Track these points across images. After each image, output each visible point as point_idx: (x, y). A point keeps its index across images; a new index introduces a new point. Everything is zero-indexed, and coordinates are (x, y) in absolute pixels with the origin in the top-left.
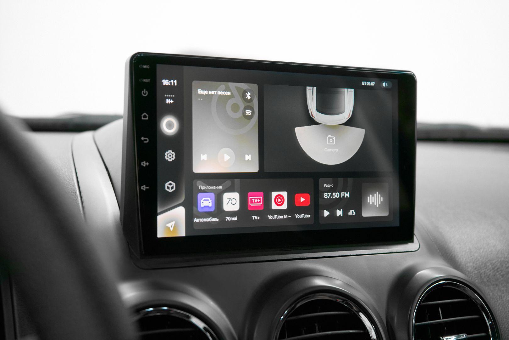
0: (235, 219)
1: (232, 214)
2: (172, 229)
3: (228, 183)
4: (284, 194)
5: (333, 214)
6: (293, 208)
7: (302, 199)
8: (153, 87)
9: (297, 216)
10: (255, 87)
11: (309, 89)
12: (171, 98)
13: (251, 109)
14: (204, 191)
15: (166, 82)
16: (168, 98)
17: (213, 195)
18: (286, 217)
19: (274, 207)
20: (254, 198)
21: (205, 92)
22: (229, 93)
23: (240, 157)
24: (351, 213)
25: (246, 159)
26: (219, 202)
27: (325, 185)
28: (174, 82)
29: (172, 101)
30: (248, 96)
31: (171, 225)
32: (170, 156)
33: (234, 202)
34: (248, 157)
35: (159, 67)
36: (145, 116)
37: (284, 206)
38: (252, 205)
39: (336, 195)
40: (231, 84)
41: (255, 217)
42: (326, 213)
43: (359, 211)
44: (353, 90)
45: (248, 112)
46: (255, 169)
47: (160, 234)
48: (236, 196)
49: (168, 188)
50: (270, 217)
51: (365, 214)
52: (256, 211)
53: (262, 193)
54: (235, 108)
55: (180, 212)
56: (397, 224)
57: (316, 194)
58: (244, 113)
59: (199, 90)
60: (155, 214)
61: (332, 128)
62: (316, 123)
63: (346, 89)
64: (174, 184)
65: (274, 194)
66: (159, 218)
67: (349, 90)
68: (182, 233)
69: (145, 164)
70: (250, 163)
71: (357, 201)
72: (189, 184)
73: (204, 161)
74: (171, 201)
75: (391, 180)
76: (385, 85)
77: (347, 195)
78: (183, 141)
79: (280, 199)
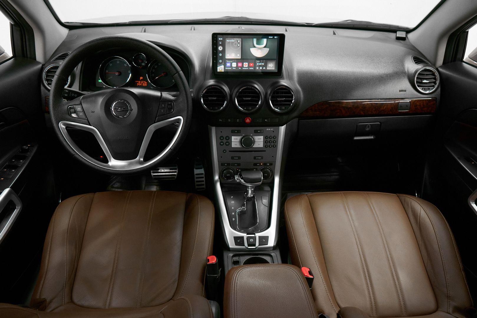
0: (235, 68)
1: (234, 67)
3: (234, 61)
4: (247, 63)
5: (259, 68)
6: (249, 66)
8: (217, 40)
9: (250, 68)
10: (241, 39)
11: (254, 39)
12: (221, 42)
13: (240, 44)
14: (228, 62)
15: (220, 39)
17: (230, 63)
18: (247, 68)
19: (244, 66)
20: (239, 64)
21: (228, 41)
22: (234, 41)
23: (236, 55)
24: (264, 68)
26: (231, 64)
27: (257, 61)
28: (222, 39)
30: (239, 41)
31: (221, 69)
32: (220, 55)
34: (238, 55)
35: (218, 36)
36: (215, 47)
37: (247, 66)
39: (260, 64)
40: (234, 39)
41: (240, 68)
42: (257, 68)
43: (266, 68)
44: (266, 39)
45: (239, 45)
46: (240, 58)
47: (218, 71)
48: (235, 64)
50: (243, 68)
51: (268, 68)
53: (242, 63)
54: (235, 44)
55: (223, 66)
56: (277, 71)
57: (255, 64)
58: (238, 45)
61: (260, 48)
62: (256, 47)
63: (264, 39)
64: (221, 61)
65: (244, 63)
66: (218, 67)
68: (223, 71)
69: (215, 56)
70: (239, 56)
71: (266, 65)
72: (225, 61)
73: (228, 56)
74: (221, 64)
75: (276, 61)
76: (275, 37)
77: (263, 64)
78: (223, 52)
79: (246, 65)
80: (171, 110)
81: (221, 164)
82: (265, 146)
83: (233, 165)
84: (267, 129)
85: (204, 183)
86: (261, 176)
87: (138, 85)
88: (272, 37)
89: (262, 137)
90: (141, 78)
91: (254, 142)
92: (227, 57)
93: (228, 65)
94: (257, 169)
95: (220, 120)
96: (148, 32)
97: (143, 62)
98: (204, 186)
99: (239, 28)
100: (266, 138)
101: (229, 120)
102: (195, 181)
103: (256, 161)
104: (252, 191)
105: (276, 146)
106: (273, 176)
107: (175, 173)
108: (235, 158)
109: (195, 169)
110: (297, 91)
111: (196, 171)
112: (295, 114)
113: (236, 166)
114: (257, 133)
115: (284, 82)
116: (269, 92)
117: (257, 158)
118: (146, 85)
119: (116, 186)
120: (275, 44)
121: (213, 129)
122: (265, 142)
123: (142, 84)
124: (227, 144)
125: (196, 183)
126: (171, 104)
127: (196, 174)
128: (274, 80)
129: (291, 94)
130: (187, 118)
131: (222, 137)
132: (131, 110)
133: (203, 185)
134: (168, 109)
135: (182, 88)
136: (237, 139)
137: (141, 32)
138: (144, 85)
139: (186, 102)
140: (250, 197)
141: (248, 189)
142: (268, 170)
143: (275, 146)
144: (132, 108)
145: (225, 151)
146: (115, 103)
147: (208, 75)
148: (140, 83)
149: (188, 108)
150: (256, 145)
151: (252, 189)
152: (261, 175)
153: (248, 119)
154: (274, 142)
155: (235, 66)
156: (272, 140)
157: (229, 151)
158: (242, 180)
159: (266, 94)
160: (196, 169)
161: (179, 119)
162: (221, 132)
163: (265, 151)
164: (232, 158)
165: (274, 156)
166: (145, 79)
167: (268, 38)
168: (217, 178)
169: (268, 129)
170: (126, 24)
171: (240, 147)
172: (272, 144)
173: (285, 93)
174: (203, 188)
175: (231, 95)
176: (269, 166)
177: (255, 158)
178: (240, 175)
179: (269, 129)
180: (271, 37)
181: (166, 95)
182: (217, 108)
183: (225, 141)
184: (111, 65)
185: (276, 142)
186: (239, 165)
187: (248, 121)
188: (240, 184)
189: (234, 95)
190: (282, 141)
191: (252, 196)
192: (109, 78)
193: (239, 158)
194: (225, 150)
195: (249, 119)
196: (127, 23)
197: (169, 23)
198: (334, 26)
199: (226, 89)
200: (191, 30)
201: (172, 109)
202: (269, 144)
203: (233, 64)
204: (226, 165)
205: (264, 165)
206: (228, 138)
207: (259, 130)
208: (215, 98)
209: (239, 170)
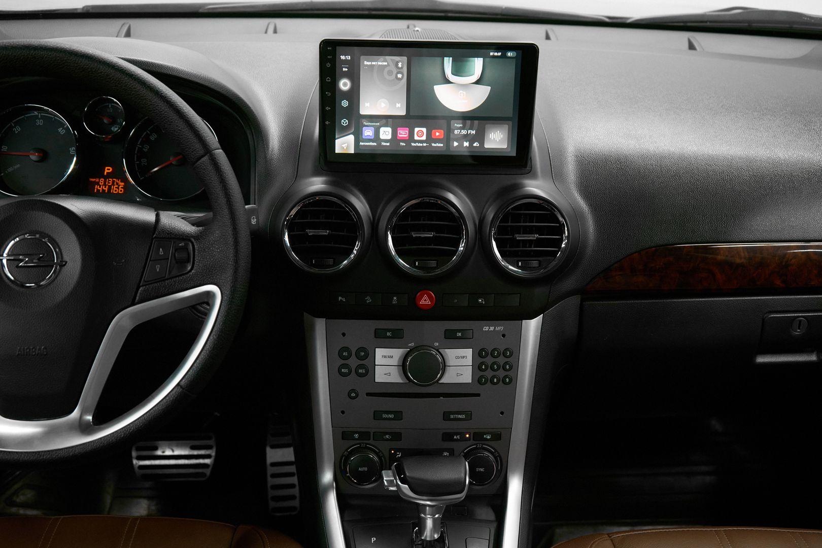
0: (388, 144)
1: (386, 141)
2: (345, 148)
3: (384, 121)
4: (424, 130)
5: (461, 145)
6: (430, 139)
7: (437, 134)
8: (334, 60)
9: (433, 145)
10: (405, 59)
11: (446, 59)
12: (346, 68)
13: (402, 73)
14: (367, 126)
15: (343, 57)
16: (344, 67)
17: (373, 129)
18: (425, 145)
19: (416, 138)
20: (401, 132)
21: (369, 63)
22: (386, 63)
23: (393, 105)
24: (476, 144)
25: (397, 106)
26: (377, 132)
27: (455, 125)
28: (349, 58)
29: (347, 70)
30: (400, 65)
31: (345, 146)
32: (345, 103)
33: (387, 133)
34: (398, 105)
35: (339, 49)
36: (328, 80)
37: (424, 138)
38: (400, 136)
39: (464, 132)
40: (387, 57)
41: (403, 144)
42: (456, 144)
43: (482, 143)
44: (482, 59)
45: (400, 76)
46: (403, 113)
47: (337, 151)
48: (389, 130)
49: (343, 123)
50: (413, 144)
51: (487, 146)
52: (403, 140)
53: (408, 129)
54: (390, 73)
55: (351, 138)
56: (514, 154)
57: (449, 130)
58: (396, 76)
59: (365, 62)
60: (335, 139)
61: (464, 86)
62: (452, 83)
63: (476, 58)
64: (347, 121)
65: (416, 130)
66: (337, 141)
67: (479, 59)
68: (352, 151)
69: (328, 108)
70: (399, 109)
71: (480, 136)
72: (357, 121)
73: (367, 107)
74: (345, 131)
75: (510, 123)
76: (509, 54)
77: (473, 132)
78: (354, 95)
79: (420, 133)
80: (186, 267)
81: (343, 435)
82: (479, 381)
83: (379, 436)
84: (486, 329)
85: (296, 491)
86: (463, 475)
87: (98, 190)
88: (499, 54)
89: (469, 353)
90: (108, 170)
91: (443, 367)
92: (363, 112)
93: (368, 132)
94: (452, 452)
95: (340, 298)
96: (139, 37)
97: (114, 122)
98: (296, 503)
99: (408, 27)
100: (480, 355)
101: (369, 300)
102: (269, 485)
103: (449, 426)
104: (435, 521)
105: (511, 380)
106: (503, 473)
107: (207, 461)
108: (384, 416)
109: (268, 449)
110: (577, 215)
111: (274, 455)
112: (570, 283)
113: (387, 440)
114: (454, 339)
115: (536, 187)
116: (490, 215)
117: (452, 417)
118: (121, 191)
119: (21, 498)
120: (508, 73)
121: (320, 327)
122: (478, 367)
123: (110, 187)
124: (360, 371)
125: (272, 493)
126: (185, 248)
127: (274, 464)
128: (505, 180)
129: (558, 221)
130: (233, 291)
131: (346, 349)
132: (63, 264)
133: (293, 497)
134: (177, 263)
135: (222, 200)
136: (392, 357)
137: (117, 37)
138: (114, 190)
139: (231, 240)
140: (428, 539)
141: (423, 515)
142: (487, 453)
143: (510, 381)
144: (66, 258)
145: (353, 395)
146: (12, 242)
147: (308, 164)
148: (105, 185)
149: (236, 262)
150: (449, 377)
151: (437, 516)
152: (463, 472)
153: (425, 297)
154: (504, 369)
155: (389, 137)
156: (501, 360)
157: (368, 394)
158: (405, 487)
159: (482, 220)
160: (273, 447)
161: (210, 295)
162: (344, 335)
163: (478, 395)
164: (377, 415)
165: (507, 412)
166: (118, 174)
167: (484, 56)
168: (327, 477)
169: (488, 328)
170: (75, 12)
171: (402, 382)
172: (501, 373)
173: (540, 218)
174: (294, 508)
175: (374, 225)
176: (492, 443)
177: (446, 416)
178: (400, 472)
179: (492, 328)
180: (496, 54)
181: (173, 220)
182: (331, 261)
183: (353, 362)
184: (17, 129)
185: (511, 367)
186: (397, 436)
187: (425, 301)
188: (397, 496)
189: (383, 223)
190: (532, 366)
191: (436, 536)
192: (10, 170)
193: (398, 415)
194: (353, 390)
195: (430, 297)
196: (79, 11)
197: (201, 11)
198: (689, 24)
199: (360, 204)
200: (266, 32)
201: (188, 261)
202: (489, 374)
203: (382, 130)
204: (356, 436)
205: (474, 440)
206: (363, 353)
207: (459, 331)
208: (326, 233)
209: (398, 453)
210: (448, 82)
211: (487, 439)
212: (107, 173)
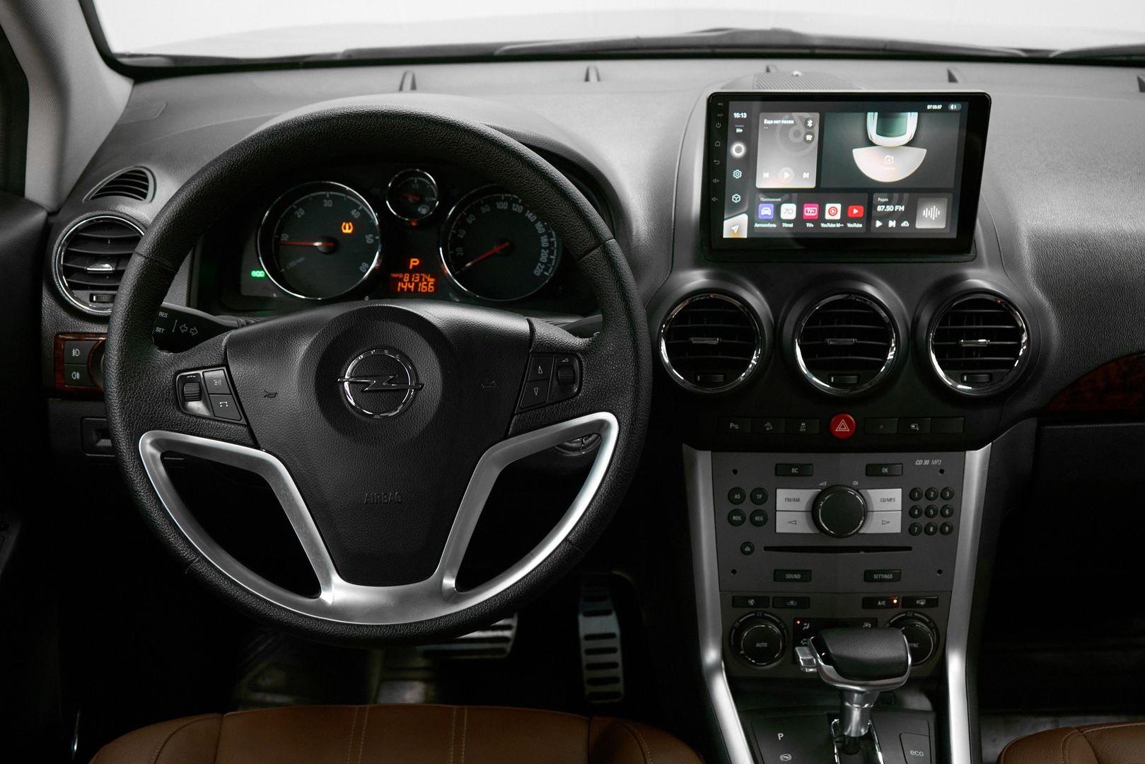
0: (791, 225)
1: (788, 221)
2: (736, 231)
3: (787, 196)
4: (839, 206)
5: (885, 225)
6: (845, 218)
7: (855, 211)
8: (726, 119)
9: (849, 225)
10: (817, 115)
11: (870, 115)
12: (741, 128)
13: (812, 134)
14: (765, 202)
15: (737, 115)
16: (738, 128)
17: (772, 206)
18: (838, 225)
19: (828, 217)
20: (809, 209)
21: (770, 122)
22: (792, 122)
23: (798, 174)
24: (905, 224)
25: (804, 177)
26: (777, 210)
27: (879, 199)
28: (744, 115)
29: (741, 131)
30: (810, 123)
31: (735, 229)
32: (737, 174)
33: (790, 211)
34: (806, 175)
35: (731, 103)
36: (718, 144)
37: (838, 217)
38: (807, 214)
39: (890, 208)
40: (793, 114)
41: (809, 225)
43: (913, 221)
44: (916, 114)
45: (809, 137)
46: (812, 185)
47: (726, 235)
48: (793, 207)
49: (735, 199)
50: (823, 225)
51: (919, 225)
52: (810, 220)
53: (817, 205)
54: (797, 134)
55: (744, 218)
56: (954, 235)
57: (870, 207)
58: (805, 138)
59: (765, 120)
60: (722, 220)
61: (892, 149)
62: (874, 145)
63: (909, 113)
64: (739, 197)
65: (828, 206)
66: (725, 222)
67: (913, 113)
68: (745, 236)
69: (715, 181)
70: (807, 180)
71: (911, 214)
72: (754, 195)
73: (767, 178)
74: (736, 210)
75: (951, 195)
76: (953, 107)
77: (902, 208)
78: (749, 164)
79: (833, 211)
80: (572, 390)
81: (733, 601)
82: (911, 531)
83: (782, 602)
84: (919, 462)
85: (618, 672)
86: (903, 653)
87: (402, 289)
88: (940, 107)
89: (897, 494)
90: (414, 262)
91: (863, 512)
92: (760, 184)
93: (766, 211)
94: (875, 623)
95: (732, 425)
96: (427, 90)
97: (421, 202)
98: (620, 687)
99: (768, 70)
100: (911, 496)
101: (769, 426)
102: (584, 664)
103: (872, 589)
104: (863, 712)
105: (951, 529)
106: (940, 651)
107: (507, 633)
108: (789, 576)
109: (581, 618)
110: (1036, 312)
111: (589, 625)
112: (1029, 401)
113: (791, 607)
114: (877, 476)
115: (981, 278)
116: (925, 318)
117: (876, 577)
118: (431, 288)
119: (266, 682)
120: (951, 133)
121: (703, 465)
122: (909, 512)
123: (417, 285)
124: (757, 518)
125: (588, 675)
126: (570, 365)
127: (588, 637)
128: (937, 270)
129: (1015, 323)
130: (634, 418)
131: (737, 490)
132: (419, 388)
133: (614, 680)
134: (559, 384)
135: (618, 304)
136: (798, 500)
137: (401, 89)
138: (422, 287)
140: (853, 735)
141: (847, 704)
142: (919, 624)
143: (949, 530)
145: (747, 549)
146: (354, 362)
147: (686, 250)
148: (410, 282)
149: (637, 382)
150: (874, 526)
151: (866, 706)
152: (902, 646)
153: (843, 422)
154: (943, 514)
155: (793, 216)
156: (939, 503)
157: (766, 549)
158: (828, 669)
159: (916, 321)
160: (588, 614)
161: (603, 425)
162: (735, 472)
163: (909, 549)
164: (779, 575)
165: (945, 571)
166: (430, 266)
167: (922, 111)
168: (712, 655)
169: (922, 461)
170: (334, 58)
171: (812, 532)
172: (938, 520)
173: (988, 319)
174: (616, 694)
175: (777, 329)
176: (927, 611)
177: (868, 576)
178: (820, 647)
179: (927, 462)
180: (935, 107)
182: (720, 378)
183: (748, 507)
184: (300, 213)
185: (951, 513)
186: (803, 602)
187: (842, 428)
188: (816, 681)
189: (788, 329)
190: (977, 510)
191: (863, 732)
192: (292, 264)
193: (806, 575)
194: (747, 544)
195: (848, 422)
196: (338, 58)
197: (497, 53)
199: (755, 299)
200: (587, 79)
201: (574, 382)
202: (923, 521)
203: (784, 207)
204: (751, 602)
205: (903, 607)
206: (761, 496)
207: (886, 465)
208: (716, 341)
209: (805, 624)
210: (871, 144)
211: (919, 606)
212: (413, 266)
